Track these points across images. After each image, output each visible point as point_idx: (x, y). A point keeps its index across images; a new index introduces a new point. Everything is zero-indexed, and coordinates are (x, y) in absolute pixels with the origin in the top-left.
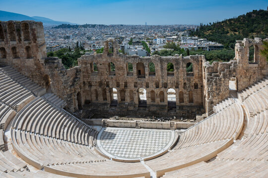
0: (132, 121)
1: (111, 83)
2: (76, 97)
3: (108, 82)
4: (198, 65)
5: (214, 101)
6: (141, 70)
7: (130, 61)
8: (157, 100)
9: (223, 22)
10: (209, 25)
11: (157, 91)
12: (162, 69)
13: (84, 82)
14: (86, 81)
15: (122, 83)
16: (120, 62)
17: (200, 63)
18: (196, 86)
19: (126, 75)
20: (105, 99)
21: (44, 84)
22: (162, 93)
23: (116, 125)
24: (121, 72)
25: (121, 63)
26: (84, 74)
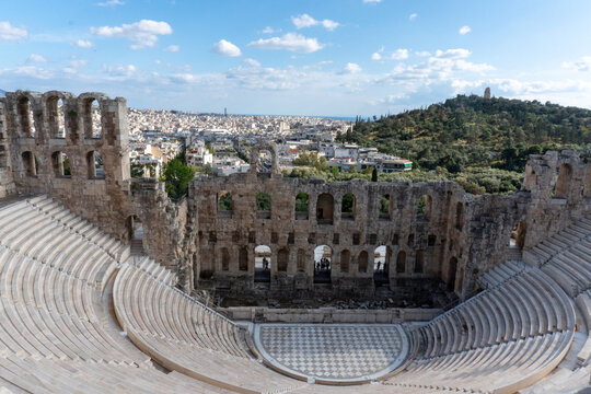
1: (259, 235)
4: (442, 200)
6: (326, 208)
7: (306, 189)
8: (354, 267)
11: (355, 251)
12: (370, 207)
13: (200, 233)
14: (204, 230)
15: (283, 236)
16: (284, 191)
17: (446, 197)
18: (432, 240)
19: (293, 219)
20: (244, 267)
21: (126, 236)
22: (364, 255)
24: (283, 213)
25: (287, 194)
26: (202, 215)
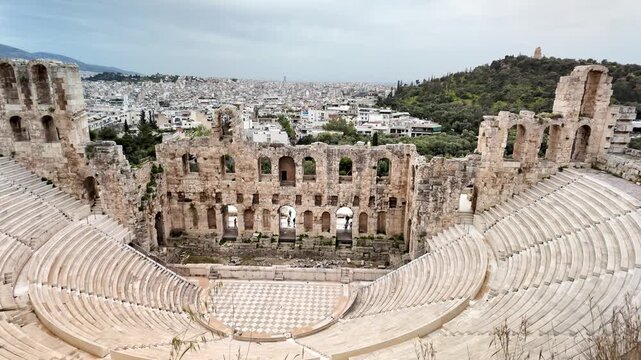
0: (267, 268)
1: (224, 196)
2: (153, 223)
3: (220, 193)
4: (401, 163)
5: (428, 230)
6: (287, 168)
7: (268, 153)
8: (317, 227)
9: (443, 79)
10: (415, 84)
11: (317, 211)
12: (330, 170)
13: (169, 194)
14: (173, 191)
15: (248, 197)
16: (246, 154)
17: (405, 159)
18: (393, 202)
19: (257, 181)
20: (212, 225)
21: (86, 195)
22: (326, 215)
23: (235, 274)
24: (246, 175)
25: (249, 157)
26: (170, 177)
